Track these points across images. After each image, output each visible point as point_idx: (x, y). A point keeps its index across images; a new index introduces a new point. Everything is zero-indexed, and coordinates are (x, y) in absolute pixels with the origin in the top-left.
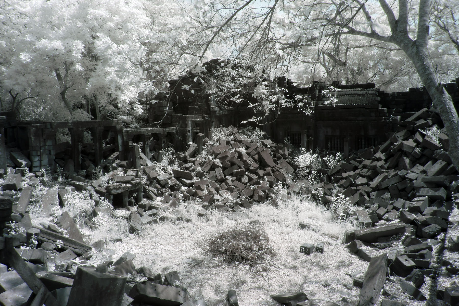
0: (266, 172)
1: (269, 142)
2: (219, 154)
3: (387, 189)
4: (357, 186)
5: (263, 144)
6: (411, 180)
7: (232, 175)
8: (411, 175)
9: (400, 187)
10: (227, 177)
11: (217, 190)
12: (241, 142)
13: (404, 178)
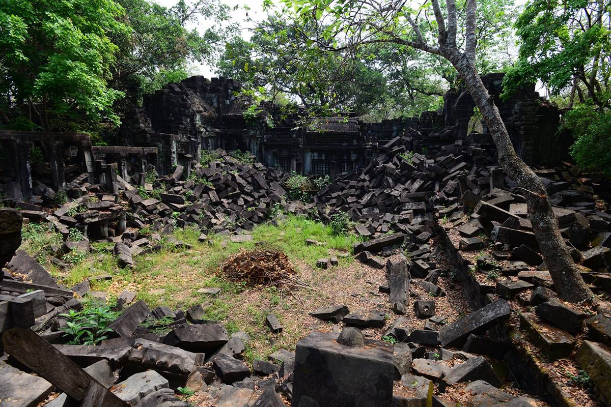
0: (260, 194)
1: (259, 165)
2: (210, 177)
3: (376, 205)
4: (349, 204)
5: (254, 166)
6: (396, 197)
7: (227, 198)
8: (395, 193)
9: (387, 203)
10: (222, 200)
11: (213, 213)
12: (232, 164)
13: (389, 195)
